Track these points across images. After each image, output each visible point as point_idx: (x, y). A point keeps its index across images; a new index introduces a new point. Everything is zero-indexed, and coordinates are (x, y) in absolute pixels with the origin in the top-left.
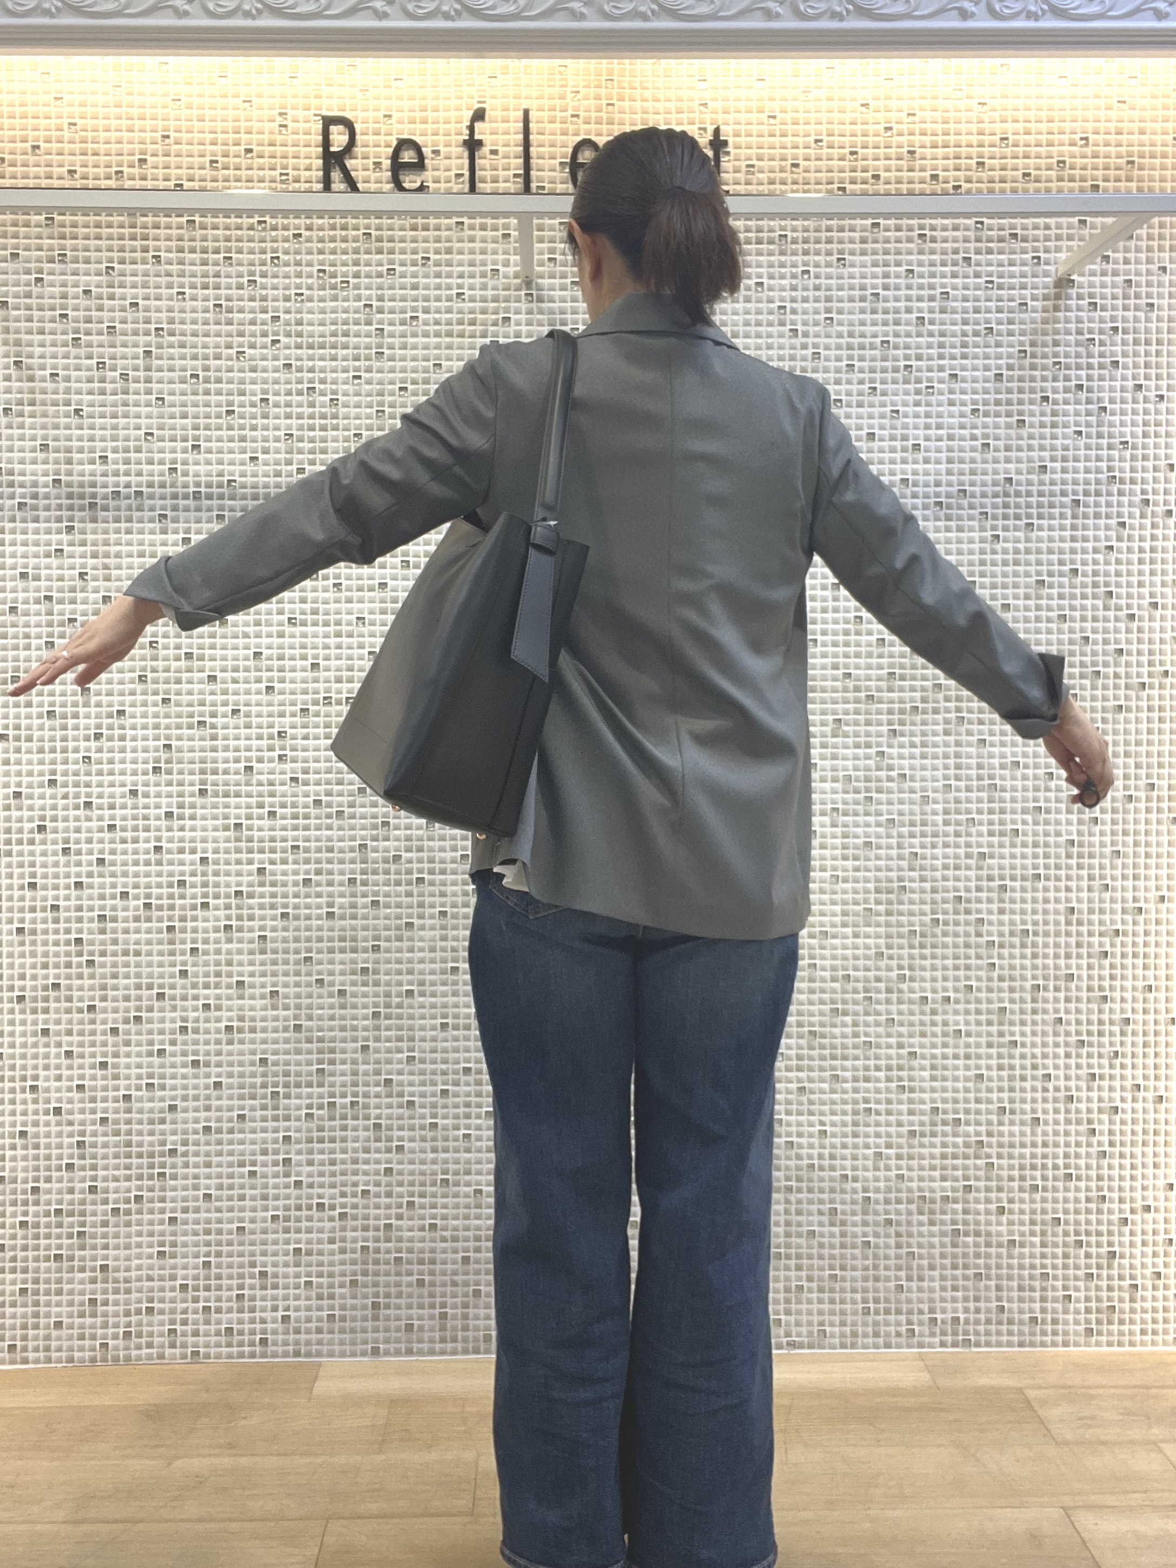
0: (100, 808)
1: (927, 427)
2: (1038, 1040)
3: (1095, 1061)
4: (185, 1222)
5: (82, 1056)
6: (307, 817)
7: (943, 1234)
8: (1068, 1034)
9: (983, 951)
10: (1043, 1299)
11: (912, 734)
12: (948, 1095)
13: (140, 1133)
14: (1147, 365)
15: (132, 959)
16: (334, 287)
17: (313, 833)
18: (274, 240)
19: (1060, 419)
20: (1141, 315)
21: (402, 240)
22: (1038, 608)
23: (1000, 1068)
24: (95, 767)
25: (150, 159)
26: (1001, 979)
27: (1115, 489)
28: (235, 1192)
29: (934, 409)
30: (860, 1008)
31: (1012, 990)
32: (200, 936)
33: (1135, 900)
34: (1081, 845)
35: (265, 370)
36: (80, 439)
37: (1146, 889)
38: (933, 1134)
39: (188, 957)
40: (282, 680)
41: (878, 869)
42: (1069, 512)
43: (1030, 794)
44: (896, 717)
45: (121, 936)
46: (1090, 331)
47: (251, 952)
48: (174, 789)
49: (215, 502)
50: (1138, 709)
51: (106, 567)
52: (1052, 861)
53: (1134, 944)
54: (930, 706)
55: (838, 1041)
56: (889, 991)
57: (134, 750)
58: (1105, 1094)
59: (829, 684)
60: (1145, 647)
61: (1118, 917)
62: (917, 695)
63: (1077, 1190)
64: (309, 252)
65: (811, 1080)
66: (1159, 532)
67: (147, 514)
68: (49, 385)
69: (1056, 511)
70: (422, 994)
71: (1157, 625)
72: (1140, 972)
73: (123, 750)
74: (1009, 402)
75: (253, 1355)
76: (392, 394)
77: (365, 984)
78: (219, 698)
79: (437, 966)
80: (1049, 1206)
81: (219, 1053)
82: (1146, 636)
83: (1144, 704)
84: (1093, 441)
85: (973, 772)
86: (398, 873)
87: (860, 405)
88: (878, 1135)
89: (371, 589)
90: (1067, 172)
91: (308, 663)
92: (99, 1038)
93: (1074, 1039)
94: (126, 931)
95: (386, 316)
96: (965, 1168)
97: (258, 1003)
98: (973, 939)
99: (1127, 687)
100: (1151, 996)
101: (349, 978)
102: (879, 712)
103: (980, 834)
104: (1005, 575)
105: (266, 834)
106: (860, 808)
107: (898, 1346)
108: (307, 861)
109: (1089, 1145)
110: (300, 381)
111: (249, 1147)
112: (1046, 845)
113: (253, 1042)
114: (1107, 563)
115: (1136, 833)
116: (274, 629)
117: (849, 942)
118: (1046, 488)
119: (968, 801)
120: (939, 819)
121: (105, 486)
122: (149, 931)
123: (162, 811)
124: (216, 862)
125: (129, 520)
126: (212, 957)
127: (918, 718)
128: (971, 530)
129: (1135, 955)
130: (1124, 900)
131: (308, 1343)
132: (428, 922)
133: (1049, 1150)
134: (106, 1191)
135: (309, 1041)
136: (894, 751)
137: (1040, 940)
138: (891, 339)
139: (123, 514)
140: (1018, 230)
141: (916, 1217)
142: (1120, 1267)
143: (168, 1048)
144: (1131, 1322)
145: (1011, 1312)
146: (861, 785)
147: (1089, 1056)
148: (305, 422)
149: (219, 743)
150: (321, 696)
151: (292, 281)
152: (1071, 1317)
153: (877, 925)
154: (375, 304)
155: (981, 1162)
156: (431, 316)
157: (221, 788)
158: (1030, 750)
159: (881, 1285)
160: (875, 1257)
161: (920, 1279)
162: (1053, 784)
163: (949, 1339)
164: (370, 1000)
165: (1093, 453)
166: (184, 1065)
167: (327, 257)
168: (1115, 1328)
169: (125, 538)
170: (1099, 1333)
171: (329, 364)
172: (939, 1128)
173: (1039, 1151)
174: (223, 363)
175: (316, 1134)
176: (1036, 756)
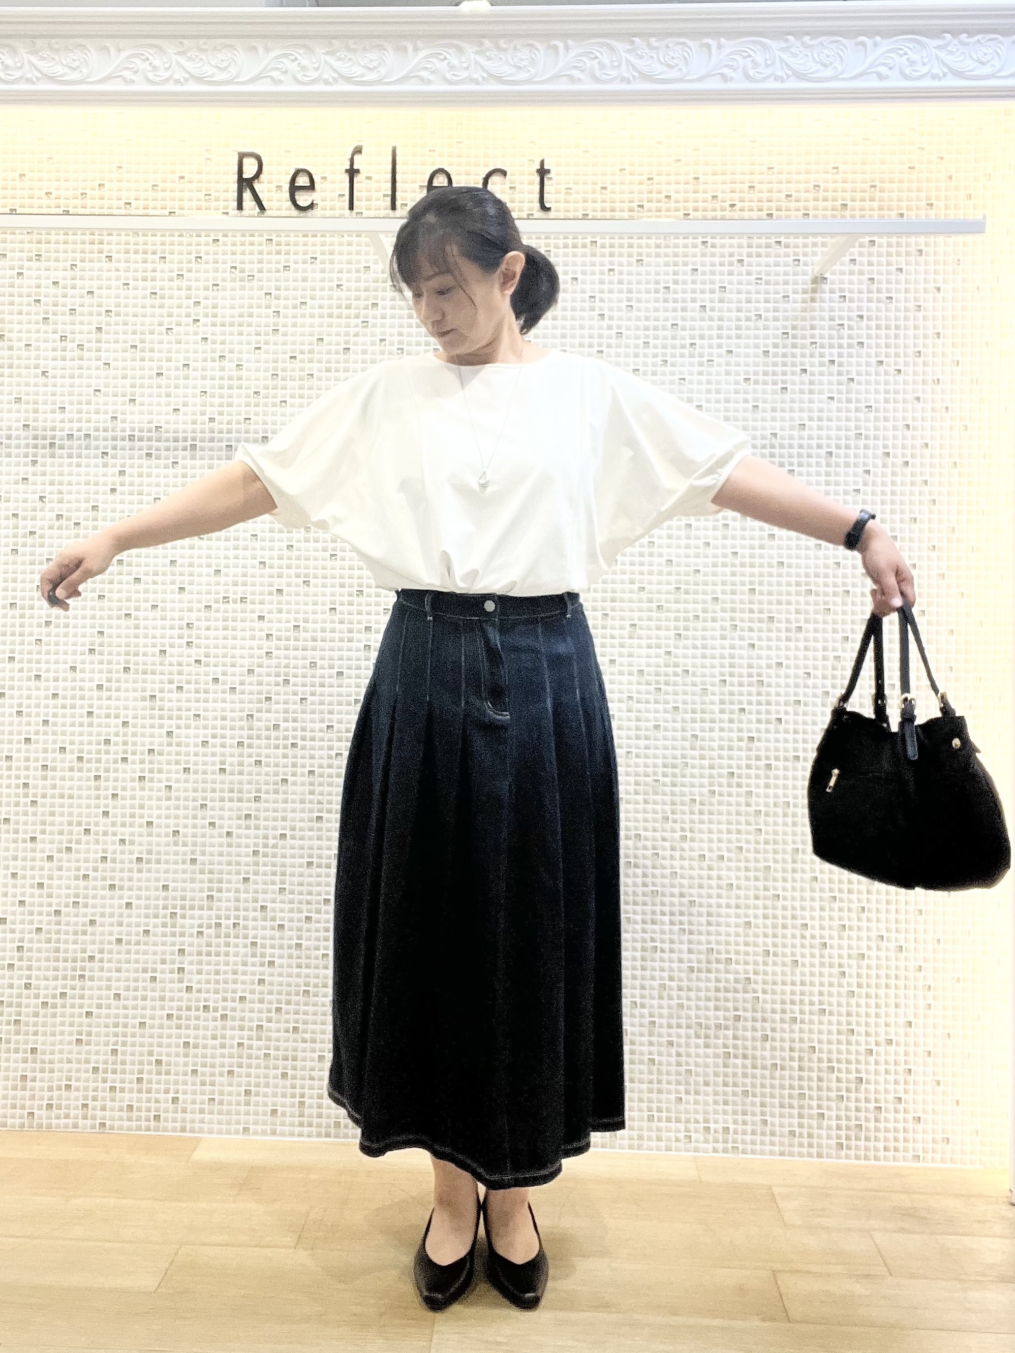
0: (47, 680)
1: (708, 392)
2: (797, 895)
3: (845, 914)
4: (99, 1016)
5: (24, 877)
6: (207, 692)
7: (716, 1056)
8: (822, 890)
9: (752, 819)
11: (695, 639)
12: (722, 938)
13: (67, 942)
14: (887, 346)
15: (66, 801)
16: (242, 280)
17: (210, 705)
18: (198, 245)
19: (816, 387)
20: (882, 306)
21: (296, 244)
23: (765, 917)
24: (44, 648)
25: (107, 185)
26: (766, 842)
27: (862, 443)
28: (139, 994)
29: (714, 378)
30: (648, 863)
31: (775, 852)
32: (120, 784)
35: (187, 343)
36: (45, 394)
38: (709, 971)
39: (110, 801)
40: (191, 583)
41: (665, 748)
42: (824, 462)
43: (791, 690)
44: (682, 624)
45: (58, 782)
46: (841, 318)
47: (159, 799)
48: (105, 667)
49: (145, 444)
51: (60, 493)
52: (809, 746)
54: (710, 615)
56: (673, 849)
57: (75, 636)
58: (854, 943)
59: (626, 596)
62: (699, 606)
63: (830, 1023)
64: (225, 254)
66: (898, 479)
67: (92, 452)
68: (24, 353)
69: (813, 461)
70: (293, 838)
73: (64, 636)
74: (774, 374)
75: (148, 1129)
76: (284, 361)
77: (248, 827)
78: (142, 596)
79: (305, 816)
80: (806, 1036)
81: (130, 879)
84: (844, 405)
85: (745, 671)
86: (277, 738)
87: (654, 374)
88: (662, 970)
90: (822, 194)
91: (212, 570)
92: (38, 864)
93: (827, 895)
94: (63, 779)
95: (282, 302)
96: (736, 1000)
97: (163, 840)
98: (743, 808)
101: (235, 822)
102: (668, 620)
103: (749, 721)
105: (175, 704)
106: (651, 697)
107: (677, 1150)
108: (205, 727)
109: (840, 985)
110: (213, 351)
111: (150, 957)
112: (805, 732)
113: (157, 871)
117: (640, 807)
118: (805, 442)
119: (741, 694)
120: (716, 708)
121: (62, 430)
122: (80, 779)
123: (94, 685)
124: (135, 726)
125: (79, 456)
126: (128, 802)
127: (700, 625)
131: (193, 1121)
132: (299, 779)
133: (806, 988)
134: (38, 988)
135: (202, 872)
136: (680, 652)
137: (799, 811)
138: (680, 323)
139: (75, 451)
140: (782, 239)
141: (693, 1041)
142: (867, 1091)
143: (90, 873)
144: (876, 1139)
145: (773, 1125)
146: (653, 678)
147: (841, 910)
148: (217, 382)
149: (141, 631)
150: (221, 596)
151: (211, 275)
152: (824, 1133)
153: (665, 794)
154: (274, 292)
155: (749, 996)
156: (316, 302)
157: (141, 667)
158: (791, 654)
159: (664, 1096)
160: (659, 1072)
161: (697, 1093)
162: (810, 682)
163: (720, 1146)
164: (251, 841)
165: (843, 415)
166: (103, 888)
167: (239, 257)
168: (862, 1143)
169: (76, 470)
170: (849, 1148)
171: (236, 338)
172: (714, 966)
173: (797, 989)
174: (156, 337)
175: (205, 949)
176: (796, 658)
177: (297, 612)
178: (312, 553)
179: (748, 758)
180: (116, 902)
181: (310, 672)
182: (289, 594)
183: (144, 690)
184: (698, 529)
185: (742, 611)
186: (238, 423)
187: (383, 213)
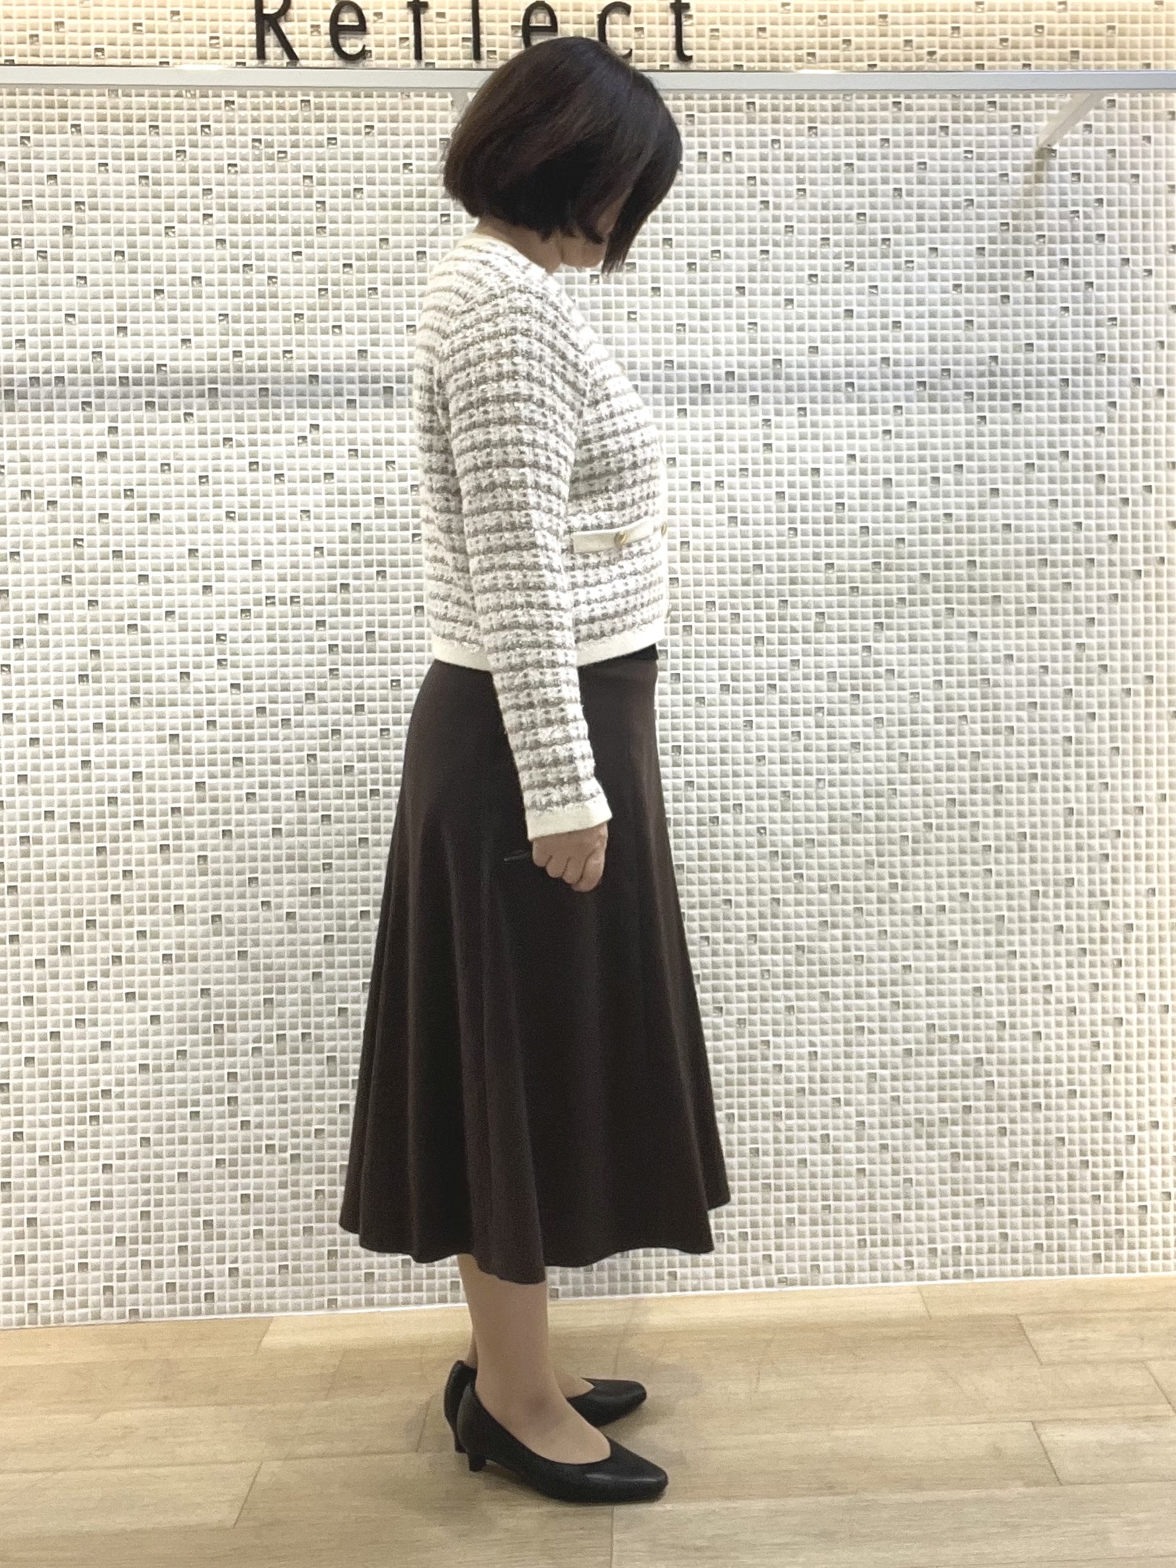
0: (21, 720)
1: (908, 303)
2: (1038, 949)
3: (1098, 970)
4: (121, 1169)
5: (4, 991)
6: (249, 726)
7: (942, 1159)
8: (1069, 942)
9: (979, 857)
10: (1049, 1225)
11: (900, 628)
12: (946, 1010)
13: (70, 1074)
14: (1134, 239)
15: (59, 884)
16: (270, 158)
17: (256, 744)
18: (204, 108)
19: (1046, 295)
20: (1126, 186)
21: (344, 108)
22: (1029, 493)
23: (1000, 980)
24: (15, 677)
25: (68, 23)
26: (999, 885)
27: (1104, 367)
29: (914, 285)
30: (850, 920)
31: (1010, 897)
32: (134, 857)
33: (1136, 799)
34: (1079, 742)
35: (196, 247)
37: (1148, 787)
38: (930, 1053)
39: (120, 880)
40: (220, 579)
41: (867, 772)
42: (1057, 391)
43: (1025, 689)
44: (883, 609)
45: (46, 860)
46: (1075, 203)
47: (191, 874)
48: (103, 699)
49: (143, 389)
50: (1135, 598)
51: (25, 459)
52: (1049, 760)
53: (1136, 846)
54: (918, 597)
55: (827, 956)
56: (881, 901)
57: (59, 657)
58: (1109, 1005)
59: (810, 575)
60: (1140, 533)
61: (1120, 817)
62: (905, 586)
63: (1082, 1107)
64: (243, 121)
65: (799, 998)
66: (1151, 413)
67: (68, 402)
69: (1044, 391)
71: (1152, 509)
72: (1143, 875)
73: (45, 658)
74: (992, 278)
75: (198, 1312)
76: (335, 271)
77: (316, 906)
78: (151, 599)
80: (1052, 1125)
81: (156, 984)
82: (1140, 521)
83: (1141, 593)
84: (1081, 318)
85: (965, 667)
86: (351, 785)
87: (837, 280)
88: (872, 1056)
89: (316, 480)
90: (1046, 38)
91: (248, 561)
92: (23, 971)
93: (1075, 947)
94: (52, 854)
95: (328, 189)
96: (965, 1087)
97: (200, 929)
98: (968, 844)
99: (1123, 575)
100: (1155, 900)
101: (298, 899)
102: (864, 605)
103: (973, 733)
104: (993, 458)
105: (206, 746)
106: (846, 707)
107: (897, 1280)
108: (250, 774)
109: (1094, 1059)
110: (235, 258)
111: (189, 1086)
112: (1043, 742)
113: (193, 971)
114: (1098, 445)
115: (1136, 728)
116: (211, 524)
117: (837, 850)
118: (1033, 368)
119: (961, 697)
120: (930, 717)
121: (22, 372)
122: (77, 853)
123: (90, 723)
124: (151, 777)
125: (49, 408)
126: (147, 881)
127: (906, 610)
128: (957, 411)
129: (1138, 858)
130: (1125, 800)
131: (259, 1297)
133: (1053, 1066)
134: (33, 1138)
135: (256, 968)
136: (881, 646)
137: (1038, 843)
138: (868, 211)
139: (43, 402)
140: (997, 99)
141: (913, 1142)
142: (1129, 1188)
143: (100, 980)
144: (1142, 1246)
145: (1015, 1239)
146: (848, 682)
147: (1092, 965)
148: (242, 301)
149: (153, 648)
150: (263, 596)
151: (227, 150)
152: (1078, 1243)
153: (867, 831)
154: (315, 175)
155: (981, 1081)
156: (376, 188)
157: (154, 697)
158: (1023, 642)
159: (877, 1215)
160: (871, 1185)
161: (919, 1207)
162: (1048, 678)
163: (950, 1270)
164: (322, 923)
165: (1081, 330)
166: (118, 998)
167: (263, 126)
168: (1124, 1253)
169: (44, 427)
170: (1108, 1259)
171: (266, 240)
172: (936, 1046)
173: (1041, 1067)
174: (150, 239)
175: (264, 1070)
176: (1030, 649)
177: (371, 614)
178: (388, 533)
179: (973, 780)
180: (137, 1016)
181: (391, 694)
182: (357, 590)
183: (161, 728)
184: (899, 485)
185: (960, 590)
186: (275, 357)
187: (463, 63)
